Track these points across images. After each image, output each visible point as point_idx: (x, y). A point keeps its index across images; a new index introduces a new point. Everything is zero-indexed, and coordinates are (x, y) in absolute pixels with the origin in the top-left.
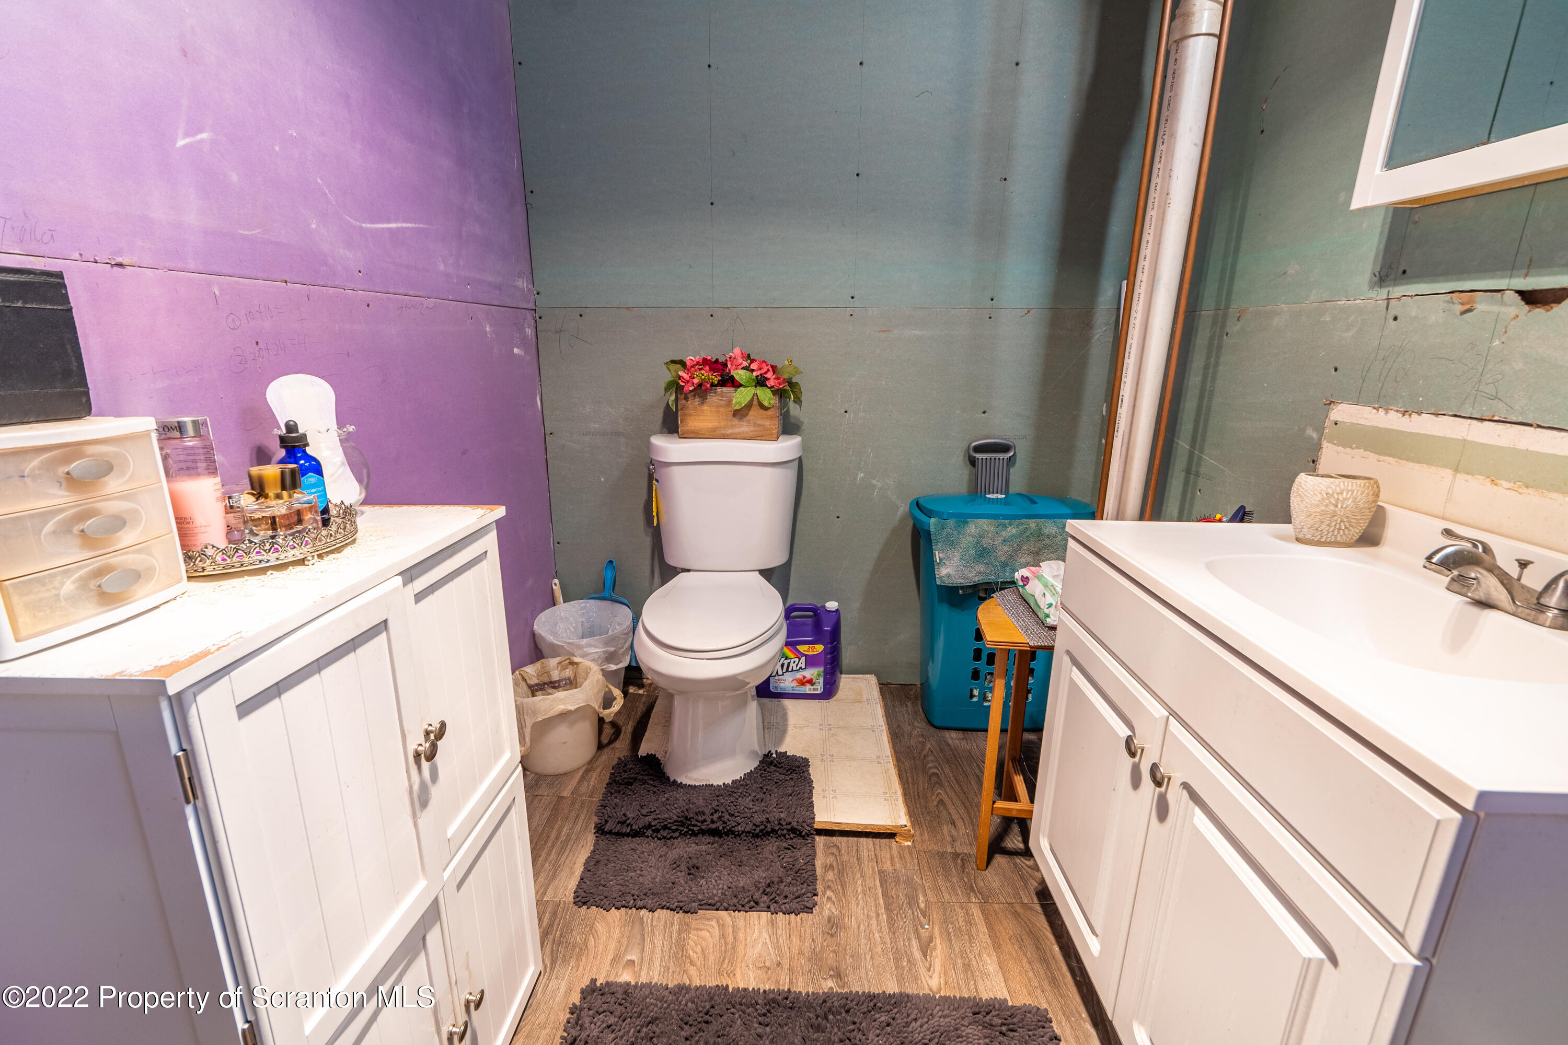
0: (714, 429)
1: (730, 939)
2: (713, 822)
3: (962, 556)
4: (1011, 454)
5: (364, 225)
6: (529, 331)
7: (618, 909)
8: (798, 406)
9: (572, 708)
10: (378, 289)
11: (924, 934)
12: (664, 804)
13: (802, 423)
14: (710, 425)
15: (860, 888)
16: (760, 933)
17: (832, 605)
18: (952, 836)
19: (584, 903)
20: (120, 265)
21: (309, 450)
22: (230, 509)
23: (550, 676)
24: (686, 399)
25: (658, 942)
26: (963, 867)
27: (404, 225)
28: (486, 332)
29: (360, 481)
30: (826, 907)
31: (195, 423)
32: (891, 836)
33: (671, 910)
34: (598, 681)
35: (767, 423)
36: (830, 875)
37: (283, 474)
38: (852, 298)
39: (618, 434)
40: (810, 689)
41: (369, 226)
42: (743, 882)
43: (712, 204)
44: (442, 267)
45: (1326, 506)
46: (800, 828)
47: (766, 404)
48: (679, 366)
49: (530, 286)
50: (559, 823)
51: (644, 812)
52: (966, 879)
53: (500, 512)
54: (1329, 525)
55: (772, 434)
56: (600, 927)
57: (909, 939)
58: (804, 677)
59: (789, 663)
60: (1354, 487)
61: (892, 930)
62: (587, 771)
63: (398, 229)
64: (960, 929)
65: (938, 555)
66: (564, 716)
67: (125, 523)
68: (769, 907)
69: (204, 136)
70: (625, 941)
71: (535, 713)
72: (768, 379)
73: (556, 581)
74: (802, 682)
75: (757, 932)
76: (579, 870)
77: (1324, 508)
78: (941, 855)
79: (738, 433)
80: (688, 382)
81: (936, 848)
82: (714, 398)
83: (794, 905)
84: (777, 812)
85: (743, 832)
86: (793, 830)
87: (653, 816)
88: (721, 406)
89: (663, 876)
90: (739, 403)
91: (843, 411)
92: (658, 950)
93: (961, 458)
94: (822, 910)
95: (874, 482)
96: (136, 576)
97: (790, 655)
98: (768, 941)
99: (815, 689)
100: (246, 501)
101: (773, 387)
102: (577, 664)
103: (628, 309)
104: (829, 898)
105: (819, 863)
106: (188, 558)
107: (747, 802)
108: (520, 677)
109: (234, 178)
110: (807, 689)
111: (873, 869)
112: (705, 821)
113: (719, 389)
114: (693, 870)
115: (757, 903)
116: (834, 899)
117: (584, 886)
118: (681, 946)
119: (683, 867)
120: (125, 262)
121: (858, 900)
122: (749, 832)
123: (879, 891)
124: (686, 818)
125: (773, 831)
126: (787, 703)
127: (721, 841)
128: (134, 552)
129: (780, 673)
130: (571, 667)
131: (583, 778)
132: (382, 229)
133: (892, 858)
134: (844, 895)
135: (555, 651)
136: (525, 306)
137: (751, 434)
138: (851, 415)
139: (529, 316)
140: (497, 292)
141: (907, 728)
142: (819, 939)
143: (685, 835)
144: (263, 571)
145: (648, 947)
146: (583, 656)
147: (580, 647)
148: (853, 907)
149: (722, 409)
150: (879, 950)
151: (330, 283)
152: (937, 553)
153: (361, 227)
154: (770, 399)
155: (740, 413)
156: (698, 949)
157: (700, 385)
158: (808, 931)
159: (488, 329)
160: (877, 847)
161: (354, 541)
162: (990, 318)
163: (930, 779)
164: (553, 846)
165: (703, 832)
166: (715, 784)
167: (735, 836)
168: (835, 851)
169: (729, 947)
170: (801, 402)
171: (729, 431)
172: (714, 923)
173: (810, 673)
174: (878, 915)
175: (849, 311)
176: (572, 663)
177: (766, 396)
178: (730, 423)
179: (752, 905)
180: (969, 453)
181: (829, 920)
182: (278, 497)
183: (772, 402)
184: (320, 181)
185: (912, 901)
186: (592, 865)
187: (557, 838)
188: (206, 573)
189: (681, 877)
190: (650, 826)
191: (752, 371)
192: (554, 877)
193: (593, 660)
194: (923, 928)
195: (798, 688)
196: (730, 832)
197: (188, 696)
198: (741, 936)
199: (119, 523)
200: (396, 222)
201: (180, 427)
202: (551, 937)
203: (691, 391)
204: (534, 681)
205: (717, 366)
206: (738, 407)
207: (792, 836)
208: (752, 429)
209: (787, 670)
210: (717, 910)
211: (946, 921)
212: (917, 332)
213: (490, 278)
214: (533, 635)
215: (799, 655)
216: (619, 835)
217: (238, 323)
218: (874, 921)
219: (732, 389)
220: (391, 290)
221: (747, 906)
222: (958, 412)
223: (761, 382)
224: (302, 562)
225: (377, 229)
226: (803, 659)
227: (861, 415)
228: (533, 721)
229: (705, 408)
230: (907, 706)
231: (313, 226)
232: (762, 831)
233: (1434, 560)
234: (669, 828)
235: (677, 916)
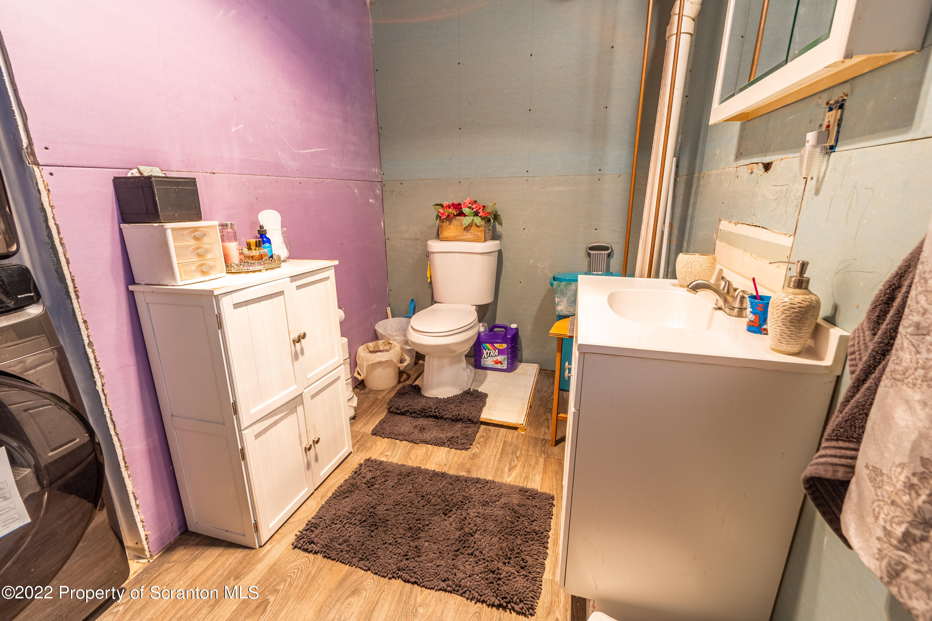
0: (455, 237)
1: (429, 454)
2: (435, 412)
3: (568, 300)
4: (609, 251)
5: (300, 152)
6: (378, 192)
7: (388, 438)
8: (500, 226)
9: (384, 360)
10: (305, 177)
11: (513, 464)
12: (415, 403)
13: (502, 235)
14: (453, 235)
15: (493, 445)
16: (442, 454)
17: (514, 326)
18: (545, 432)
19: (375, 434)
20: (214, 173)
21: (267, 235)
22: (241, 254)
23: (379, 348)
24: (443, 222)
25: (400, 451)
26: (544, 444)
27: (317, 150)
28: (355, 192)
29: (287, 248)
30: (474, 449)
31: (231, 224)
32: (516, 428)
33: (409, 441)
34: (397, 351)
35: (479, 234)
36: (482, 439)
37: (256, 241)
38: (527, 172)
39: (417, 239)
40: (500, 366)
41: (302, 152)
42: (442, 436)
43: (460, 129)
44: (334, 166)
45: (687, 268)
46: (472, 419)
47: (478, 224)
48: (440, 207)
49: (380, 171)
50: (374, 407)
51: (407, 405)
52: (543, 449)
53: (336, 262)
54: (689, 278)
55: (482, 239)
56: (378, 443)
57: (506, 465)
58: (498, 360)
59: (490, 352)
60: (700, 259)
61: (500, 461)
62: (391, 391)
63: (314, 151)
64: (531, 465)
65: (557, 300)
66: (380, 363)
67: (208, 251)
68: (449, 446)
69: (241, 126)
70: (387, 449)
71: (368, 361)
72: (479, 212)
73: (389, 308)
74: (497, 362)
75: (441, 454)
76: (377, 422)
77: (686, 269)
78: (536, 439)
79: (466, 239)
80: (443, 214)
81: (535, 435)
82: (455, 222)
83: (460, 447)
84: (464, 411)
85: (448, 418)
86: (470, 420)
87: (410, 407)
88: (458, 226)
89: (409, 430)
90: (466, 224)
91: (523, 228)
92: (399, 454)
93: (584, 253)
94: (472, 450)
95: (539, 265)
96: (211, 267)
97: (491, 348)
98: (444, 457)
99: (503, 367)
100: (245, 251)
101: (481, 216)
102: (391, 344)
103: (422, 180)
104: (477, 447)
105: (478, 435)
106: (227, 266)
107: (452, 406)
108: (366, 347)
109: (251, 139)
110: (499, 366)
111: (502, 439)
112: (431, 411)
113: (458, 218)
114: (422, 429)
115: (444, 443)
116: (479, 447)
117: (376, 428)
118: (409, 453)
119: (419, 428)
120: (215, 172)
121: (490, 449)
122: (450, 418)
123: (501, 447)
124: (424, 409)
125: (461, 419)
126: (489, 372)
127: (438, 421)
128: (212, 261)
129: (486, 357)
130: (389, 345)
131: (388, 393)
132: (308, 152)
133: (513, 437)
134: (484, 447)
135: (383, 337)
136: (376, 180)
137: (472, 239)
138: (526, 231)
139: (379, 185)
140: (362, 175)
141: (546, 388)
142: (466, 459)
143: (423, 417)
144: (248, 272)
145: (395, 451)
146: (394, 341)
147: (392, 336)
148: (486, 451)
149: (459, 227)
150: (490, 466)
151: (285, 175)
152: (556, 298)
153: (299, 153)
154: (480, 222)
155: (467, 228)
156: (415, 455)
157: (449, 216)
158: (463, 456)
159: (356, 191)
160: (508, 433)
161: (280, 267)
162: (599, 180)
163: (546, 410)
164: (368, 415)
165: (430, 416)
166: (439, 397)
167: (444, 419)
168: (488, 431)
169: (427, 456)
170: (502, 224)
171: (462, 238)
172: (425, 448)
173: (500, 358)
174: (496, 455)
175: (526, 179)
176: (389, 343)
177: (478, 220)
178: (462, 234)
179: (442, 444)
180: (587, 251)
181: (474, 454)
182: (255, 250)
183: (481, 223)
184: (282, 136)
185: (514, 453)
186: (383, 422)
187: (371, 412)
188: (232, 271)
189: (416, 431)
190: (408, 411)
191: (473, 209)
192: (366, 425)
193: (398, 343)
194: (514, 462)
195: (494, 365)
196: (441, 418)
197: (220, 296)
198: (434, 454)
199: (207, 251)
200: (314, 149)
201: (226, 225)
202: (359, 443)
203: (445, 219)
204: (372, 349)
205: (457, 207)
206: (465, 226)
207: (469, 422)
208: (472, 236)
209: (489, 356)
210: (427, 444)
211: (526, 461)
212: (560, 188)
213: (358, 169)
214: (375, 331)
215: (495, 348)
216: (395, 413)
217: (250, 191)
218: (493, 457)
219: (463, 217)
220: (311, 177)
221: (440, 444)
222: (582, 229)
223: (476, 214)
224: (260, 271)
225: (305, 153)
226: (497, 350)
227: (532, 230)
228: (367, 364)
229: (451, 226)
230: (550, 379)
231: (279, 154)
232: (456, 418)
233: (689, 287)
234: (416, 413)
235: (410, 444)
